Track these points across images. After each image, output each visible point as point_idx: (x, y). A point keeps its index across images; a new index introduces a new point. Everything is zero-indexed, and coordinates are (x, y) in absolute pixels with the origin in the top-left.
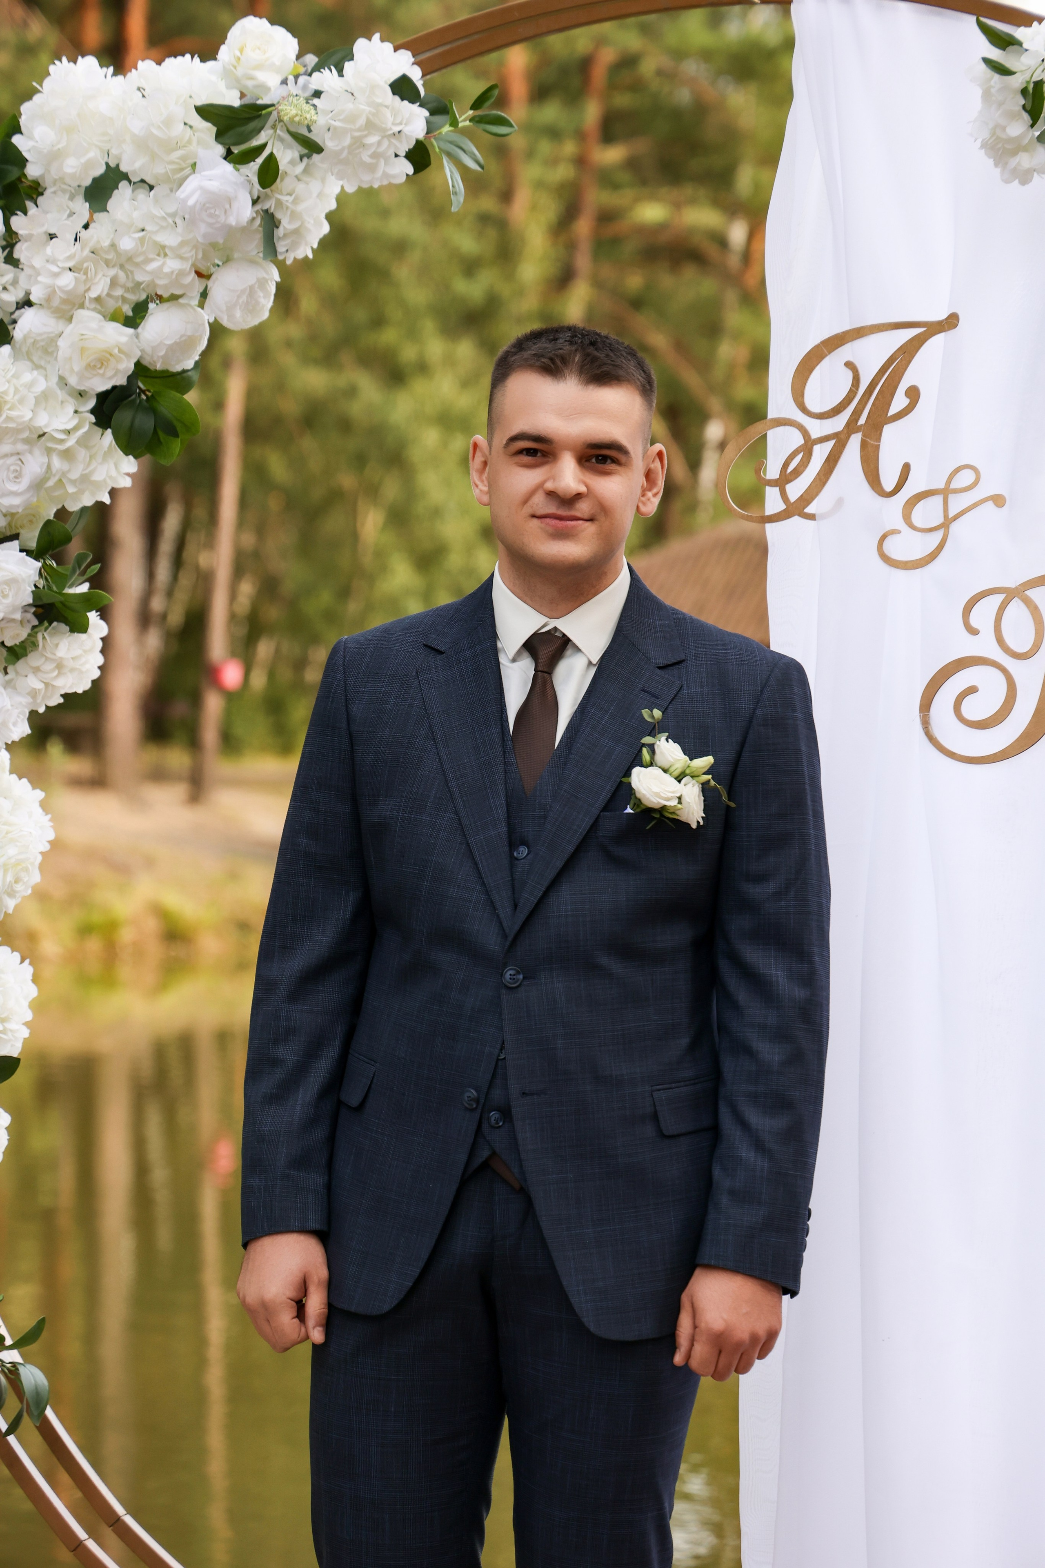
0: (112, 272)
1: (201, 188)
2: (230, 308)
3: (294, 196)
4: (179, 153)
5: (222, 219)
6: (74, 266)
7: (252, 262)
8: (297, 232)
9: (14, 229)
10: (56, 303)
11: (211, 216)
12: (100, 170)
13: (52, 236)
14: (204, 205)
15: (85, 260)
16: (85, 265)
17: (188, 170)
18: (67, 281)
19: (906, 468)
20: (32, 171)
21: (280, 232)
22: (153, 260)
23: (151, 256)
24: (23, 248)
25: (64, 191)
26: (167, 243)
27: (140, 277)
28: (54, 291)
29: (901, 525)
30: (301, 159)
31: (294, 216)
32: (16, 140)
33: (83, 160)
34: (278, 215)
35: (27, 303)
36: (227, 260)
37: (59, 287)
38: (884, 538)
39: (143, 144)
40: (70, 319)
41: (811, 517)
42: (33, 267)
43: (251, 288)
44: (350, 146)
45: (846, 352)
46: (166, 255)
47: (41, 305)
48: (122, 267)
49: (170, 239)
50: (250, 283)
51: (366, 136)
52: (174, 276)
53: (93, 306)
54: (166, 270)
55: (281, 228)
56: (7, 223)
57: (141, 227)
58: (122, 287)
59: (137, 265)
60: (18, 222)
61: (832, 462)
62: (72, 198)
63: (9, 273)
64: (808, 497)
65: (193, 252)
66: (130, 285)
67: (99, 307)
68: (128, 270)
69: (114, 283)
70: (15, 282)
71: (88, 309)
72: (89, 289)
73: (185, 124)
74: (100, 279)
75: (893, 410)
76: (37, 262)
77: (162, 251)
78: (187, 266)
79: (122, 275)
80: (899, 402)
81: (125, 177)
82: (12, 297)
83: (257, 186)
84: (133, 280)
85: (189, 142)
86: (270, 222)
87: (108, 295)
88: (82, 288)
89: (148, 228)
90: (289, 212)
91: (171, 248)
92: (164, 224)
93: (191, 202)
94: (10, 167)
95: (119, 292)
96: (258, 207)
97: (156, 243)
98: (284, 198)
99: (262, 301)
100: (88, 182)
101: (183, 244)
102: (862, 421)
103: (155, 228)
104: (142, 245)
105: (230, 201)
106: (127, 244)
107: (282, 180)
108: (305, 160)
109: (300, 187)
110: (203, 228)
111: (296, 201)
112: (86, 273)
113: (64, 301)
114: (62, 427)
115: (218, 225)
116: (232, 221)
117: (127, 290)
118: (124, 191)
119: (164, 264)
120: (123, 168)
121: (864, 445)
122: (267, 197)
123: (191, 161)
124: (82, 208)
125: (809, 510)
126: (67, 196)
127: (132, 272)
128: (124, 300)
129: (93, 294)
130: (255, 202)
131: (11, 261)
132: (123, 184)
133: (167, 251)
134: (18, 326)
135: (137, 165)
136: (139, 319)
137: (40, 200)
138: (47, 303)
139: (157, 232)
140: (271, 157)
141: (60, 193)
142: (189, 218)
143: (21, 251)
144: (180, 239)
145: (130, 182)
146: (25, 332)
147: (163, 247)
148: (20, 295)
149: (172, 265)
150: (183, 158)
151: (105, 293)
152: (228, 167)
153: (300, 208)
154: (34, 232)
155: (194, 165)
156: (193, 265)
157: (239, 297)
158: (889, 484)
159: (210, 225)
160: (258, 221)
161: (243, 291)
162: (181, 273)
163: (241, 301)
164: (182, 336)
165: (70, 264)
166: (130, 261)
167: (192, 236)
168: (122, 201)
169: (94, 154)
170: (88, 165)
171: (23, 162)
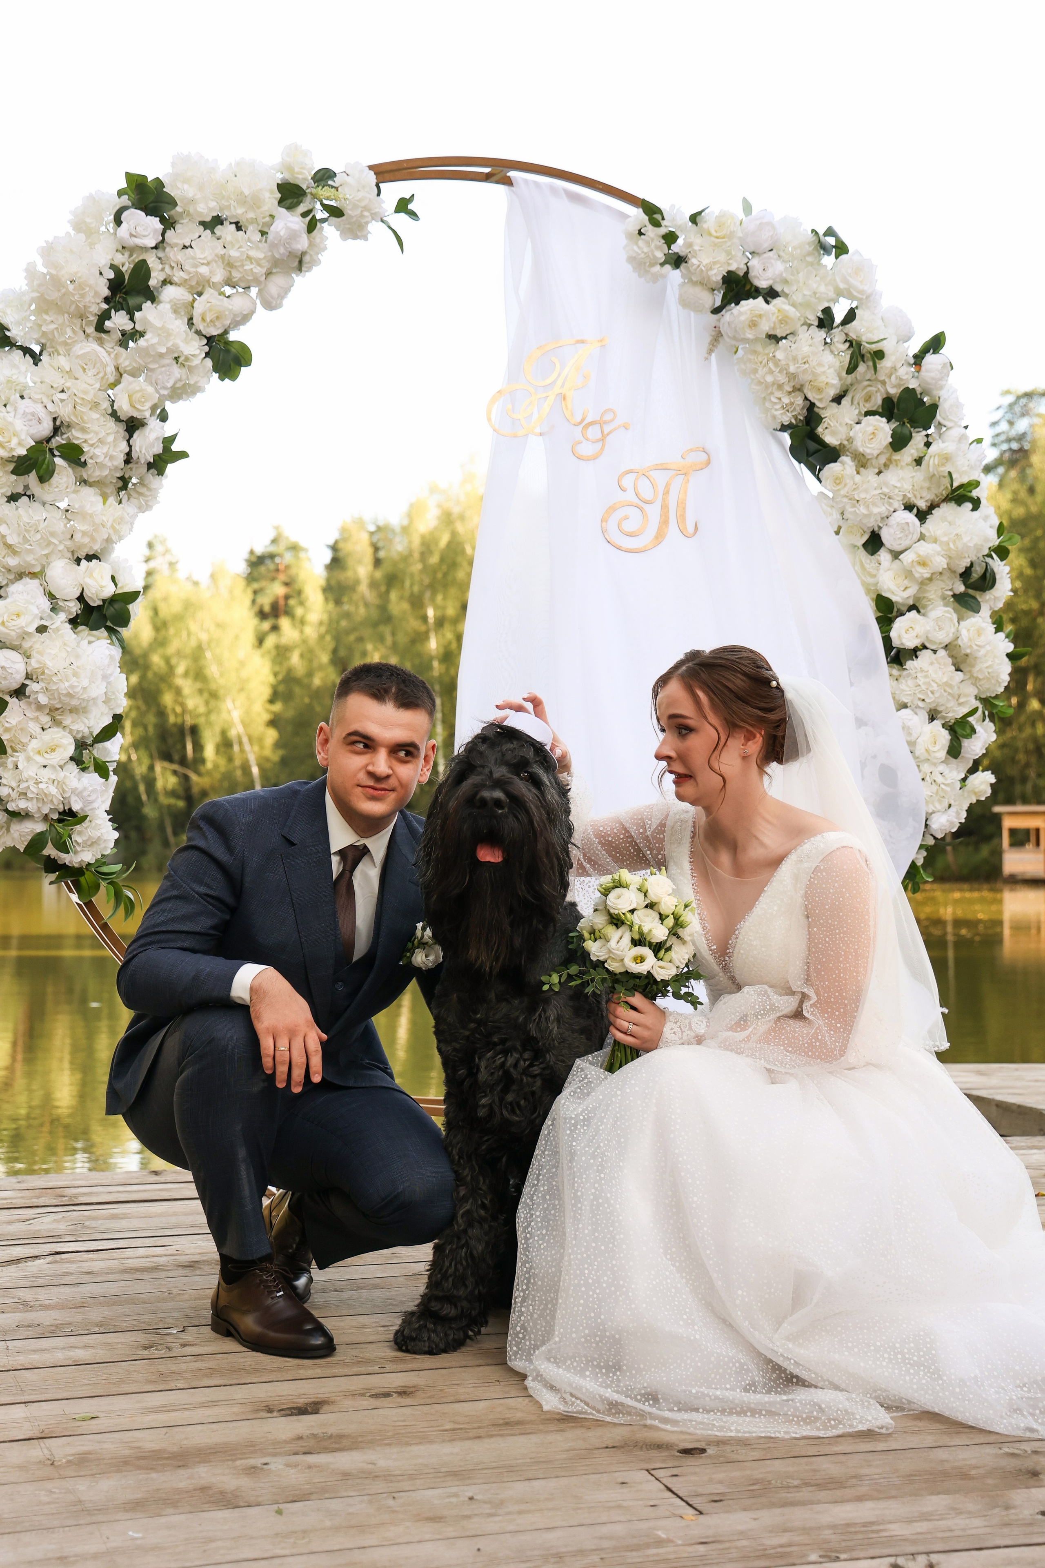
5: (292, 246)
10: (191, 283)
13: (186, 246)
14: (286, 237)
17: (267, 219)
20: (179, 209)
21: (307, 259)
22: (245, 265)
24: (172, 250)
26: (254, 257)
27: (235, 274)
28: (192, 276)
33: (205, 208)
35: (171, 283)
37: (198, 274)
38: (574, 444)
39: (242, 201)
40: (200, 294)
42: (178, 262)
44: (359, 215)
45: (550, 355)
47: (179, 284)
54: (255, 270)
56: (163, 235)
60: (170, 235)
62: (197, 226)
78: (264, 271)
80: (580, 380)
83: (306, 231)
89: (244, 247)
91: (256, 260)
94: (163, 205)
97: (247, 256)
98: (316, 241)
100: (207, 218)
101: (264, 258)
103: (249, 248)
104: (242, 256)
105: (299, 236)
106: (234, 253)
110: (282, 250)
112: (211, 268)
113: (197, 282)
114: (192, 353)
115: (289, 249)
116: (299, 247)
118: (227, 226)
119: (252, 268)
120: (226, 215)
123: (269, 215)
133: (253, 261)
134: (163, 295)
135: (240, 211)
137: (177, 226)
138: (183, 283)
140: (314, 216)
141: (190, 223)
144: (263, 255)
145: (229, 222)
150: (265, 213)
154: (177, 241)
155: (272, 217)
158: (577, 419)
159: (285, 248)
166: (229, 264)
167: (270, 254)
168: (227, 231)
169: (213, 204)
170: (210, 209)
171: (174, 204)
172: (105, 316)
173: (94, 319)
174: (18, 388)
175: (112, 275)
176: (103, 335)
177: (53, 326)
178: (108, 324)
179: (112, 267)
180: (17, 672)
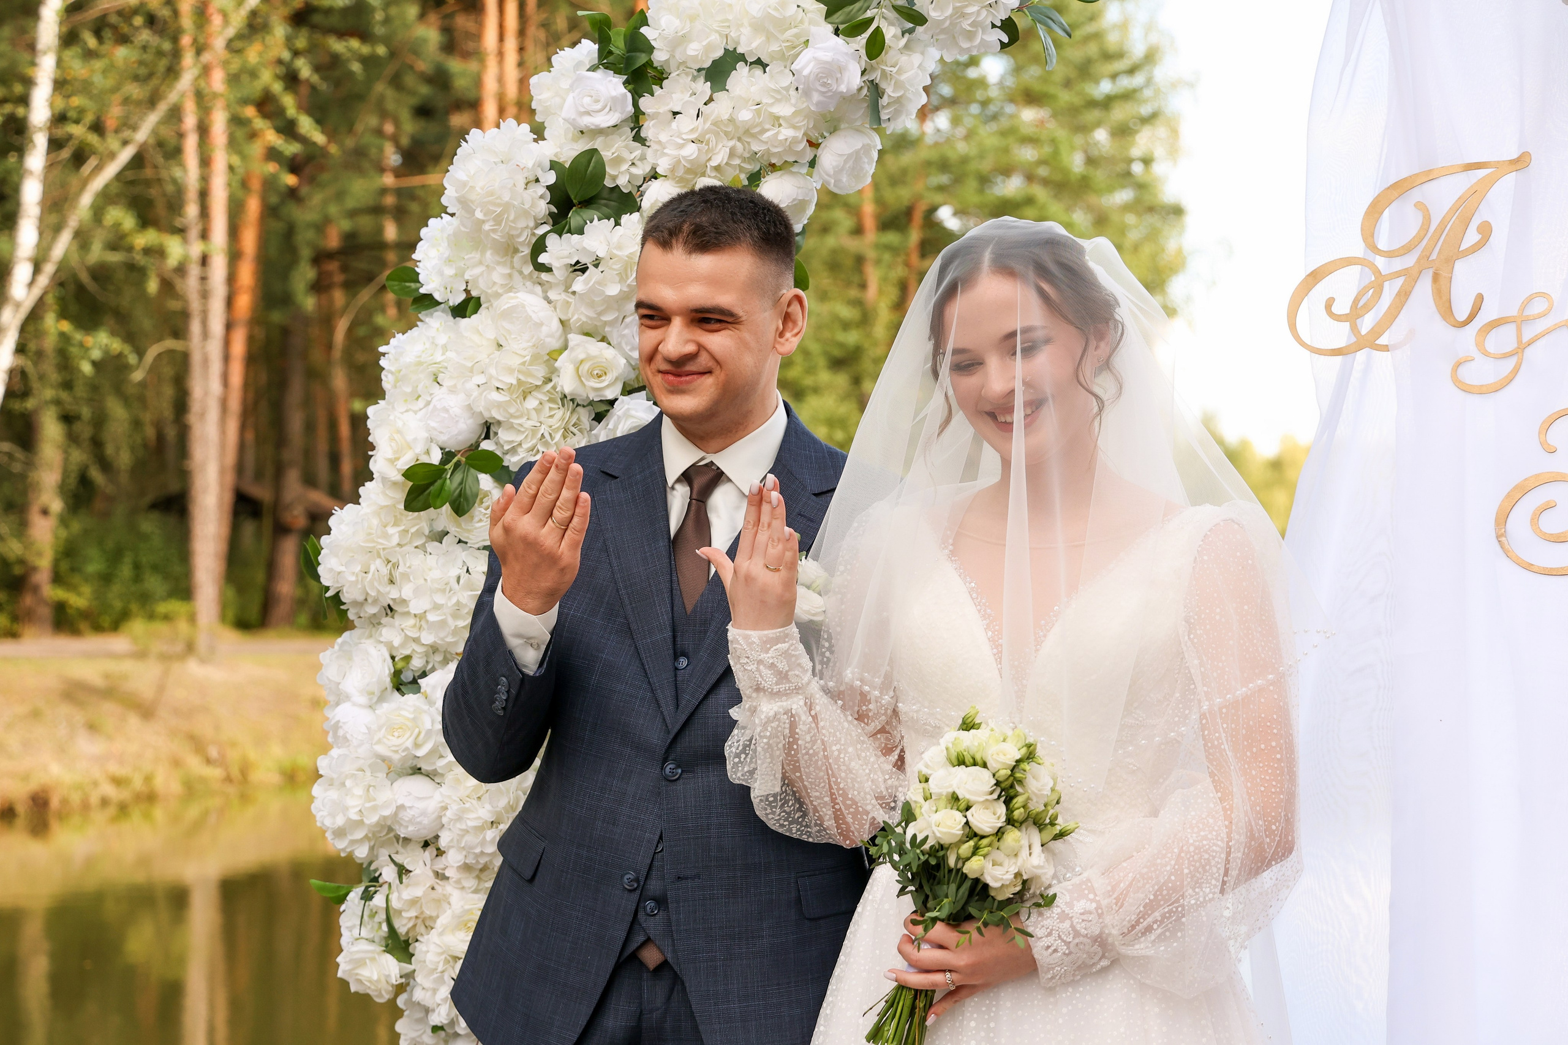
0: (731, 143)
1: (815, 59)
2: (839, 171)
3: (898, 67)
4: (794, 31)
5: (834, 87)
6: (696, 139)
7: (858, 130)
8: (898, 101)
9: (642, 109)
10: (680, 172)
11: (824, 85)
12: (719, 53)
13: (675, 114)
14: (817, 75)
15: (708, 132)
16: (707, 137)
17: (801, 47)
18: (691, 151)
19: (1480, 298)
20: (659, 57)
21: (884, 101)
22: (768, 130)
23: (767, 126)
24: (651, 125)
25: (687, 74)
26: (781, 114)
27: (755, 147)
28: (679, 162)
29: (1474, 351)
30: (903, 34)
31: (898, 85)
32: (644, 30)
33: (704, 43)
34: (883, 85)
35: (655, 176)
36: (834, 130)
37: (683, 157)
38: (1458, 365)
39: (758, 26)
41: (1385, 348)
42: (660, 142)
43: (857, 152)
44: (951, 16)
45: (1416, 195)
46: (780, 125)
47: (666, 176)
48: (739, 139)
49: (784, 110)
50: (857, 148)
51: (966, 6)
52: (788, 143)
53: (713, 174)
54: (781, 137)
55: (885, 97)
56: (635, 104)
57: (758, 100)
58: (739, 157)
59: (754, 136)
60: (645, 102)
61: (1403, 296)
62: (694, 79)
63: (638, 150)
64: (1378, 330)
65: (805, 122)
66: (747, 155)
67: (719, 176)
68: (746, 142)
69: (732, 154)
70: (643, 158)
71: (709, 177)
72: (710, 159)
73: (798, 6)
74: (721, 149)
75: (1466, 244)
76: (663, 137)
77: (777, 120)
78: (800, 134)
79: (739, 145)
80: (1472, 237)
81: (742, 58)
82: (641, 170)
83: (865, 57)
84: (750, 150)
85: (801, 22)
86: (875, 90)
87: (727, 164)
88: (704, 158)
89: (764, 101)
90: (893, 82)
91: (784, 118)
92: (779, 97)
93: (806, 72)
94: (638, 54)
95: (737, 162)
96: (865, 78)
97: (771, 114)
98: (888, 69)
99: (866, 166)
100: (707, 64)
101: (795, 114)
102: (1434, 256)
103: (770, 101)
104: (759, 117)
105: (841, 69)
106: (745, 115)
107: (886, 54)
108: (907, 35)
109: (904, 59)
110: (816, 97)
111: (899, 72)
112: (708, 144)
113: (688, 171)
115: (830, 94)
116: (843, 88)
117: (744, 160)
118: (742, 69)
119: (778, 133)
120: (740, 50)
121: (1436, 278)
122: (873, 69)
123: (804, 39)
124: (704, 88)
125: (1382, 341)
126: (690, 78)
127: (749, 143)
128: (741, 169)
129: (714, 163)
130: (863, 73)
131: (638, 138)
132: (740, 65)
133: (781, 121)
134: (645, 198)
135: (754, 45)
136: (754, 186)
137: (665, 82)
139: (772, 104)
140: (878, 31)
141: (683, 75)
142: (803, 89)
143: (649, 130)
144: (793, 109)
145: (746, 62)
146: (652, 201)
147: (778, 118)
148: (648, 169)
149: (786, 133)
150: (797, 36)
151: (725, 162)
152: (839, 41)
153: (903, 77)
154: (661, 111)
155: (807, 41)
156: (805, 134)
157: (846, 162)
158: (1462, 315)
159: (823, 94)
160: (865, 91)
161: (850, 156)
162: (795, 141)
163: (848, 166)
164: (794, 200)
165: (693, 136)
166: (747, 133)
167: (805, 105)
168: (741, 78)
169: (714, 37)
170: (709, 48)
171: (651, 49)
172: (539, 247)
173: (527, 251)
174: (432, 369)
175: (551, 178)
176: (544, 276)
177: (477, 271)
178: (543, 259)
179: (554, 165)
180: (424, 813)
